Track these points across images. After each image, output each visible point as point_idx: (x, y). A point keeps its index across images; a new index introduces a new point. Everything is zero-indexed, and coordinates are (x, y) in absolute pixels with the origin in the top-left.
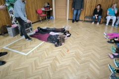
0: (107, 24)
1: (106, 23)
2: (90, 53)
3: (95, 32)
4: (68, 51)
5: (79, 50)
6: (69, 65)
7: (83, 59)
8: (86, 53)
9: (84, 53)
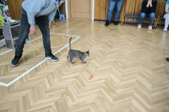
0: (165, 29)
1: (163, 26)
2: (134, 80)
3: (143, 43)
4: (92, 77)
5: (112, 76)
6: (93, 103)
7: (119, 91)
8: (125, 80)
9: (121, 81)
